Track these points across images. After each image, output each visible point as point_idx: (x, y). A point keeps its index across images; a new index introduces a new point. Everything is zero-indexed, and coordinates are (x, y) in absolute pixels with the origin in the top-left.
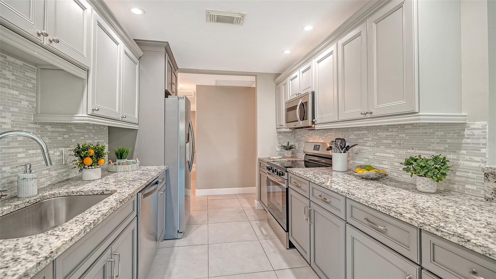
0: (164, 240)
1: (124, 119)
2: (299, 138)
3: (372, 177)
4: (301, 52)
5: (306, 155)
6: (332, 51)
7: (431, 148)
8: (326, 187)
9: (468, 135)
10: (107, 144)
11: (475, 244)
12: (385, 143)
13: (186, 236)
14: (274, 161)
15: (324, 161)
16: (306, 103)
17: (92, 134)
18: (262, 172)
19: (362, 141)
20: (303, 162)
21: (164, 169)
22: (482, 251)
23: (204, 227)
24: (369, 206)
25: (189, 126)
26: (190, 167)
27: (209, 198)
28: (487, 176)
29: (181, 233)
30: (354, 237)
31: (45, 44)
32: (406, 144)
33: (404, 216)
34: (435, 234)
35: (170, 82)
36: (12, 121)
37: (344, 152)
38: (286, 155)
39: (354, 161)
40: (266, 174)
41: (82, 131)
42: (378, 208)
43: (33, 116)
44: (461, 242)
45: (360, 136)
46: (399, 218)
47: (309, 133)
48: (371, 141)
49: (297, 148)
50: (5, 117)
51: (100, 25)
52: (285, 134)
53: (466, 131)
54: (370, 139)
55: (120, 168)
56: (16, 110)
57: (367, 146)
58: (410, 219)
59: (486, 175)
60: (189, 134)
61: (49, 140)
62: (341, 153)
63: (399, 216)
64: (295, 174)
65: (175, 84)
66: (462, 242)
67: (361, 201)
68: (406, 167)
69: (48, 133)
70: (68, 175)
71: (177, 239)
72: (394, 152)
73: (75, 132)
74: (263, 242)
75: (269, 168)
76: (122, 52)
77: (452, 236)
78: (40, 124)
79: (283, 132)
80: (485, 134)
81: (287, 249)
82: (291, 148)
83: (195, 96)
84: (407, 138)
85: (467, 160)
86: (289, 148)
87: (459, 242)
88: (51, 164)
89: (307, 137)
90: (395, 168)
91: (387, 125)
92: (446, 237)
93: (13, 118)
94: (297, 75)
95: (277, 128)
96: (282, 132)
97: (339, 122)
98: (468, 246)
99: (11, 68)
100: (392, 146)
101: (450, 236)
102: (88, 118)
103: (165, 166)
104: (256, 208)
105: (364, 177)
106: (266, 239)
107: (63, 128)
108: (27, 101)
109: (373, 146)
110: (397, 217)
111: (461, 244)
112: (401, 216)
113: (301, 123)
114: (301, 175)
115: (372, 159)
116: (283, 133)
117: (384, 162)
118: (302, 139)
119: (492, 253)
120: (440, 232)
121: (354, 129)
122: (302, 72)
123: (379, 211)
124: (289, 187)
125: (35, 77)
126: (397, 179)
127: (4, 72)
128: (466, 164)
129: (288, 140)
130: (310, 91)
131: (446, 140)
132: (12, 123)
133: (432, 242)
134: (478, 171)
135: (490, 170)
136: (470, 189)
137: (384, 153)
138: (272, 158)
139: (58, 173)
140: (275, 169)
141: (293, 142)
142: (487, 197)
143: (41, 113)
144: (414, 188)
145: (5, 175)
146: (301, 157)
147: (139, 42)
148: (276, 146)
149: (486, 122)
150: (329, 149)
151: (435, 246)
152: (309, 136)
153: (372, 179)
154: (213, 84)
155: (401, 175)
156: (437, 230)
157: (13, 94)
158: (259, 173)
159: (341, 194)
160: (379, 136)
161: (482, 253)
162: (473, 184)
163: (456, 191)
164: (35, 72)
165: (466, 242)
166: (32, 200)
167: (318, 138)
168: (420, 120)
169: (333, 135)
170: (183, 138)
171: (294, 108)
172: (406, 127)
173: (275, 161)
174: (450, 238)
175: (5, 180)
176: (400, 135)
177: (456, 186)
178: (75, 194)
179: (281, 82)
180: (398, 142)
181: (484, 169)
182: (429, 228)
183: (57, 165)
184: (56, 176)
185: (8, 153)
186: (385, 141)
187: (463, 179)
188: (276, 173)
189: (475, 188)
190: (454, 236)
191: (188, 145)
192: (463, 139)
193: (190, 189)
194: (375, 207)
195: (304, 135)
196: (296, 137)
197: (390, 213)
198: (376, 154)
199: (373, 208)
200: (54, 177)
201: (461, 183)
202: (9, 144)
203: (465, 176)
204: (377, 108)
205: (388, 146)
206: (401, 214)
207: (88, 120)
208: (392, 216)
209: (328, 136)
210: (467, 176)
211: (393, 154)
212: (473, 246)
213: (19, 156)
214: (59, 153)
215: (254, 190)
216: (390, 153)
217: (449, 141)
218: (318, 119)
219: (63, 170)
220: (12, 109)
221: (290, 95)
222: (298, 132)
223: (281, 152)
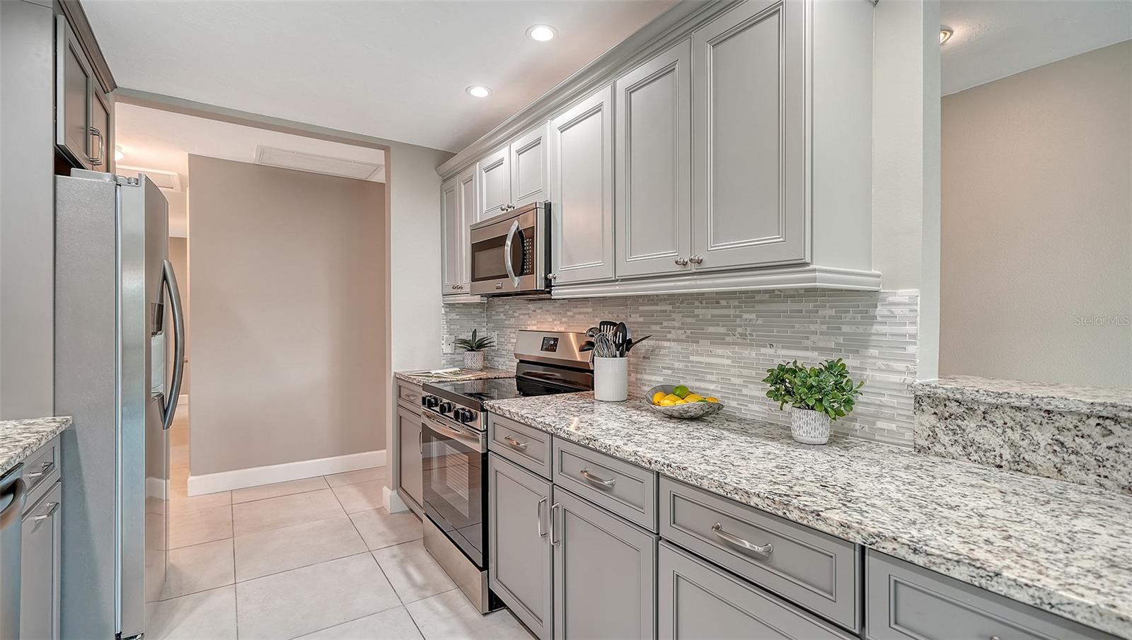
2: (502, 319)
3: (692, 414)
4: (516, 99)
5: (521, 361)
6: (601, 105)
7: (808, 343)
8: (604, 450)
9: (882, 317)
11: (1015, 580)
12: (711, 334)
14: (440, 382)
15: (558, 375)
16: (531, 231)
18: (404, 411)
19: (657, 328)
20: (514, 382)
21: (53, 432)
22: (1032, 596)
23: (223, 598)
24: (729, 495)
25: (162, 281)
26: (166, 411)
27: (238, 498)
28: (918, 403)
29: (132, 638)
30: (681, 573)
32: (757, 336)
33: (825, 520)
34: (908, 560)
35: (82, 123)
37: (622, 355)
38: (469, 363)
39: (639, 376)
40: (420, 417)
42: (754, 501)
44: (978, 579)
45: (653, 316)
46: (814, 524)
47: (529, 309)
48: (679, 328)
49: (494, 344)
52: (463, 310)
53: (879, 307)
54: (676, 324)
57: (669, 340)
58: (842, 525)
59: (918, 400)
60: (161, 307)
62: (616, 356)
63: (811, 518)
64: (508, 416)
65: (103, 134)
66: (982, 577)
67: (705, 484)
68: (773, 388)
72: (730, 354)
74: (418, 607)
75: (429, 401)
77: (955, 564)
79: (461, 305)
80: (915, 314)
81: (485, 614)
82: (480, 345)
83: (183, 189)
84: (760, 322)
85: (879, 370)
86: (476, 345)
87: (973, 579)
89: (521, 317)
90: (733, 390)
91: (717, 293)
92: (939, 568)
94: (503, 159)
95: (445, 292)
96: (457, 306)
97: (617, 280)
98: (994, 587)
100: (728, 339)
101: (949, 565)
103: (58, 419)
104: (389, 509)
105: (676, 414)
106: (424, 598)
109: (682, 341)
110: (805, 522)
111: (977, 584)
112: (817, 519)
113: (516, 283)
114: (526, 420)
115: (680, 369)
116: (460, 307)
117: (709, 377)
118: (511, 323)
119: (1058, 602)
120: (923, 555)
121: (641, 301)
122: (517, 152)
123: (756, 509)
124: (489, 450)
126: (737, 414)
128: (878, 378)
129: (475, 326)
130: (541, 200)
131: (840, 327)
133: (892, 578)
134: (900, 391)
135: (928, 389)
136: (884, 430)
137: (708, 355)
138: (433, 372)
140: (448, 403)
141: (484, 329)
142: (919, 445)
144: (785, 435)
146: (508, 367)
148: (443, 342)
149: (915, 290)
150: (586, 348)
151: (900, 587)
152: (527, 316)
153: (692, 419)
154: (251, 157)
155: (747, 406)
156: (915, 550)
158: (396, 412)
159: (647, 466)
160: (698, 316)
161: (1031, 603)
162: (891, 419)
163: (858, 434)
165: (991, 577)
167: (551, 320)
168: (814, 280)
169: (588, 313)
170: (136, 318)
171: (499, 242)
172: (758, 297)
173: (444, 379)
174: (948, 569)
176: (746, 316)
177: (857, 426)
179: (458, 173)
180: (739, 330)
181: (915, 387)
182: (894, 547)
186: (712, 329)
187: (872, 409)
188: (451, 414)
189: (893, 426)
190: (961, 563)
191: (157, 341)
192: (872, 325)
193: (167, 478)
194: (746, 497)
195: (515, 312)
196: (493, 318)
197: (787, 512)
198: (692, 358)
199: (739, 500)
201: (868, 418)
203: (876, 403)
204: (717, 251)
205: (718, 340)
206: (819, 515)
208: (792, 519)
209: (577, 316)
210: (879, 402)
211: (728, 358)
212: (1009, 587)
215: (382, 457)
216: (723, 357)
217: (846, 329)
218: (560, 271)
221: (485, 209)
222: (499, 305)
223: (456, 356)
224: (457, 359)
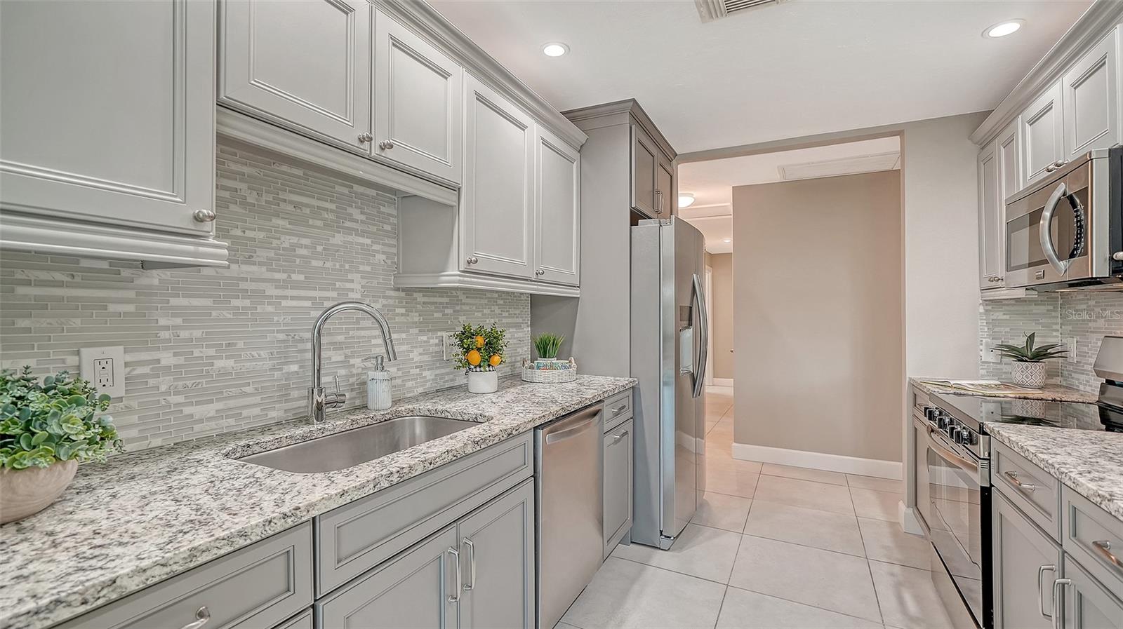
0: (632, 542)
1: (540, 277)
2: (1083, 320)
10: (528, 326)
13: (681, 548)
14: (956, 393)
16: (1084, 193)
17: (497, 307)
23: (731, 539)
25: (692, 289)
26: (696, 384)
27: (766, 470)
29: (668, 537)
31: (373, 154)
35: (650, 188)
36: (362, 287)
38: (1016, 377)
41: (477, 301)
43: (393, 278)
49: (1072, 354)
50: (352, 281)
51: (480, 98)
52: (1014, 308)
55: (540, 375)
56: (368, 269)
61: (418, 318)
64: (1008, 444)
65: (666, 191)
69: (418, 306)
70: (452, 380)
71: (660, 548)
73: (464, 304)
75: (931, 411)
76: (536, 142)
78: (403, 290)
79: (1013, 302)
82: (1040, 355)
86: (1035, 354)
88: (395, 359)
93: (364, 282)
94: (1052, 102)
95: (983, 286)
96: (1003, 302)
99: (360, 203)
102: (458, 278)
103: (630, 379)
104: (903, 527)
107: (443, 297)
108: (384, 253)
113: (1064, 269)
116: (1013, 305)
118: (1096, 324)
122: (1071, 86)
124: (992, 485)
125: (395, 212)
127: (350, 210)
129: (1032, 328)
132: (363, 290)
138: (952, 382)
139: (436, 375)
140: (951, 419)
141: (1055, 334)
143: (404, 273)
145: (355, 371)
146: (1087, 387)
147: (574, 116)
148: (981, 347)
157: (362, 244)
158: (911, 423)
164: (395, 204)
166: (378, 415)
175: (354, 379)
178: (439, 415)
179: (997, 136)
183: (433, 361)
184: (433, 380)
185: (358, 337)
191: (688, 333)
195: (1105, 310)
200: (429, 381)
202: (358, 323)
207: (460, 282)
213: (374, 342)
214: (437, 341)
219: (443, 371)
220: (361, 268)
221: (1030, 173)
222: (1079, 300)
223: (1003, 366)
224: (1004, 370)
